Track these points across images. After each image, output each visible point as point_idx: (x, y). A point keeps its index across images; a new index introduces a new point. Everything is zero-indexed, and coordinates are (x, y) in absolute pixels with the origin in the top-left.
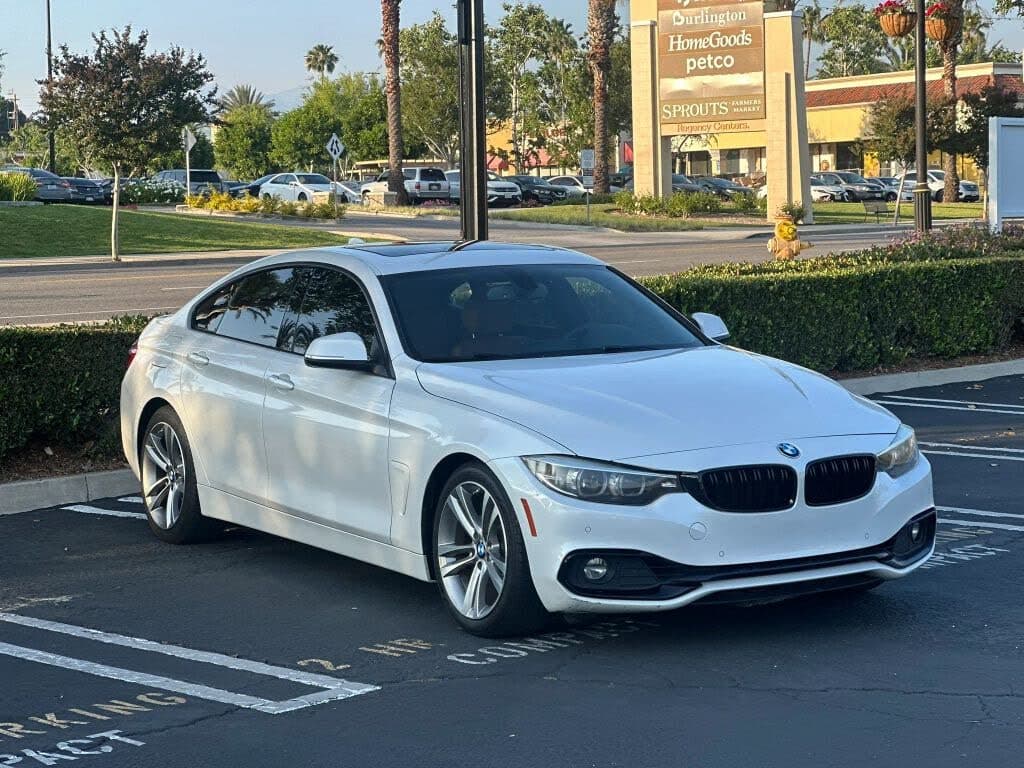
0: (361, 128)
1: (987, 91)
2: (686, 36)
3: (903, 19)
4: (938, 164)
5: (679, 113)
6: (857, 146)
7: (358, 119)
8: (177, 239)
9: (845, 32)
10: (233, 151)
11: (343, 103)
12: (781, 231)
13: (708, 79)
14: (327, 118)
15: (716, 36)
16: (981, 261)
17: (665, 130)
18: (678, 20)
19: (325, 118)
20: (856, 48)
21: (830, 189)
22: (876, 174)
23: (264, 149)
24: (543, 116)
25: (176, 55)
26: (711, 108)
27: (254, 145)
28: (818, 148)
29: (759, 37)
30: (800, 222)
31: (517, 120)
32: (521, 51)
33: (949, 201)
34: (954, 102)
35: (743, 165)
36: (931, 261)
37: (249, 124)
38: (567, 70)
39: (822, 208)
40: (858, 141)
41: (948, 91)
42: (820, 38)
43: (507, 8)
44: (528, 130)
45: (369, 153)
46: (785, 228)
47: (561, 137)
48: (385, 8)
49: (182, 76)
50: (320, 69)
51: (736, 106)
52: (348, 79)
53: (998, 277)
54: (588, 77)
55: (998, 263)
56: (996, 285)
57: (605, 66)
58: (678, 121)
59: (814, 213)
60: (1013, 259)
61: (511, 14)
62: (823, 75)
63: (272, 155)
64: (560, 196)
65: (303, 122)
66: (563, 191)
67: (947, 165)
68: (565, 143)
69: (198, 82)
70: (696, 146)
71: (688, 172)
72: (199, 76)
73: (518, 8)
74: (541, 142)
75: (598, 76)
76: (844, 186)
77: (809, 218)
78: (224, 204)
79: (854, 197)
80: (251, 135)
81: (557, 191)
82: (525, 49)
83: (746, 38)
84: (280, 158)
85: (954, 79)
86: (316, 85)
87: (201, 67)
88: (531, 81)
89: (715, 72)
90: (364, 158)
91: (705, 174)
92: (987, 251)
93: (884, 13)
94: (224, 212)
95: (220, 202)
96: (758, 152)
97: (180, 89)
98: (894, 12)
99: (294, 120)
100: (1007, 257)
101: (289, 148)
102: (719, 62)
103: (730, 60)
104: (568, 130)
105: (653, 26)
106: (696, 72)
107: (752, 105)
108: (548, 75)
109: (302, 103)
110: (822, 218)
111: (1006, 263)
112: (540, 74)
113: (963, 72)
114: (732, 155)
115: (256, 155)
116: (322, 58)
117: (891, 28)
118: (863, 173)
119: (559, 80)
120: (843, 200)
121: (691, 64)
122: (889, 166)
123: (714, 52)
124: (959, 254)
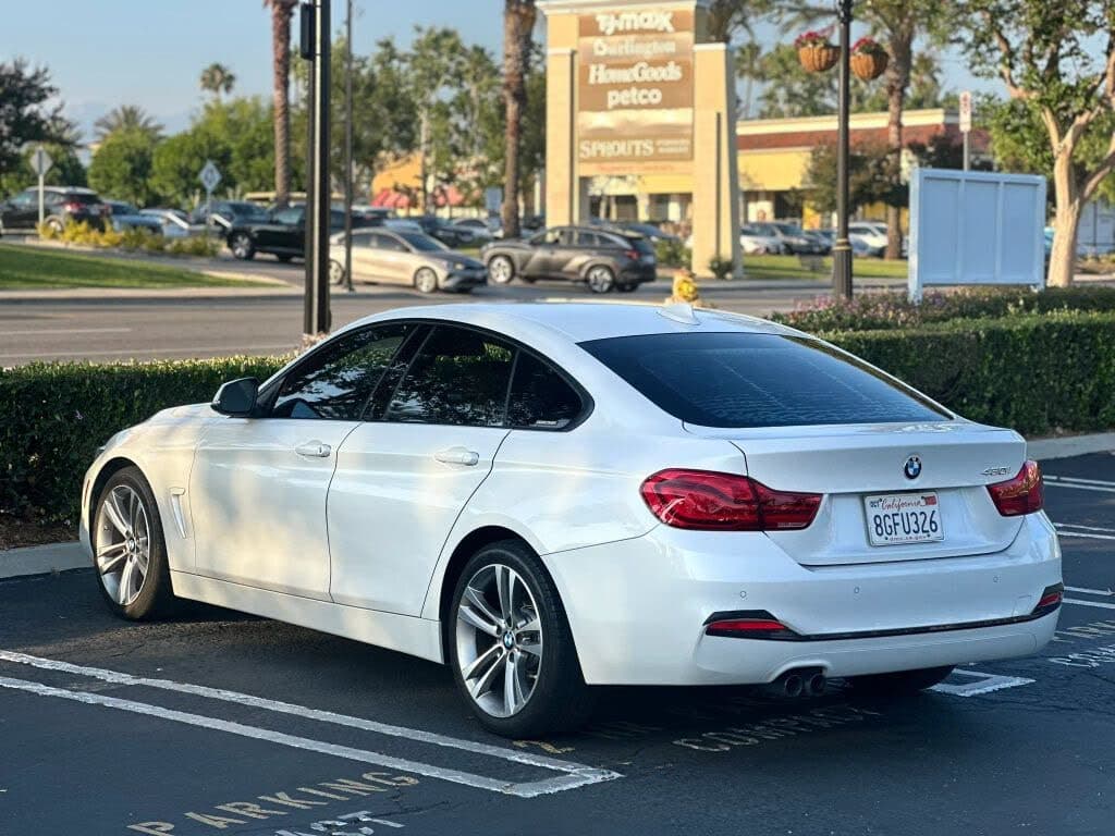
0: (252, 157)
1: (935, 140)
2: (609, 67)
3: (824, 53)
4: (883, 217)
5: (599, 152)
6: (792, 194)
7: (250, 147)
8: (17, 274)
9: (788, 71)
10: (109, 177)
11: (234, 127)
12: (680, 289)
13: (632, 115)
14: (216, 144)
15: (641, 68)
16: (893, 335)
17: (582, 170)
18: (600, 49)
19: (213, 143)
20: (798, 87)
21: (765, 241)
22: (817, 226)
23: (144, 175)
24: (455, 150)
25: (19, 66)
26: (634, 148)
27: (134, 171)
28: (753, 196)
29: (688, 70)
30: (729, 276)
31: (427, 154)
32: (433, 77)
33: (893, 258)
34: (898, 151)
35: (674, 211)
36: (836, 332)
37: (128, 147)
38: (482, 101)
39: (755, 261)
40: (794, 190)
41: (893, 138)
42: (761, 76)
43: (419, 29)
44: (438, 164)
45: (261, 185)
46: (685, 286)
47: (475, 174)
48: (276, 23)
49: (23, 89)
50: (216, 89)
51: (661, 146)
52: (243, 101)
53: (913, 354)
54: (502, 108)
55: (913, 338)
56: (909, 364)
57: (520, 96)
58: (599, 159)
59: (746, 267)
60: (930, 334)
61: (423, 36)
62: (763, 116)
63: (153, 183)
64: (466, 239)
65: (189, 147)
66: (469, 233)
67: (892, 218)
68: (478, 180)
69: (41, 97)
70: (623, 189)
71: (614, 216)
72: (43, 90)
73: (431, 32)
74: (451, 179)
75: (512, 108)
76: (780, 238)
77: (739, 271)
78: (81, 236)
79: (790, 250)
80: (130, 159)
81: (463, 233)
82: (438, 76)
83: (673, 73)
84: (163, 187)
85: (900, 126)
86: (208, 108)
87: (46, 80)
88: (443, 111)
89: (639, 107)
90: (255, 190)
91: (631, 219)
92: (904, 323)
93: (804, 45)
94: (80, 244)
95: (77, 233)
96: (686, 199)
97: (20, 104)
98: (815, 44)
99: (180, 145)
100: (926, 330)
101: (172, 175)
102: (645, 97)
103: (656, 96)
104: (481, 166)
105: (573, 54)
106: (620, 107)
107: (681, 146)
108: (462, 104)
109: (188, 127)
110: (753, 272)
111: (922, 338)
112: (452, 104)
113: (912, 119)
114: (660, 200)
115: (135, 182)
116: (219, 78)
117: (811, 62)
118: (802, 225)
119: (473, 110)
120: (778, 253)
121: (613, 98)
122: (830, 217)
123: (640, 86)
124: (870, 325)
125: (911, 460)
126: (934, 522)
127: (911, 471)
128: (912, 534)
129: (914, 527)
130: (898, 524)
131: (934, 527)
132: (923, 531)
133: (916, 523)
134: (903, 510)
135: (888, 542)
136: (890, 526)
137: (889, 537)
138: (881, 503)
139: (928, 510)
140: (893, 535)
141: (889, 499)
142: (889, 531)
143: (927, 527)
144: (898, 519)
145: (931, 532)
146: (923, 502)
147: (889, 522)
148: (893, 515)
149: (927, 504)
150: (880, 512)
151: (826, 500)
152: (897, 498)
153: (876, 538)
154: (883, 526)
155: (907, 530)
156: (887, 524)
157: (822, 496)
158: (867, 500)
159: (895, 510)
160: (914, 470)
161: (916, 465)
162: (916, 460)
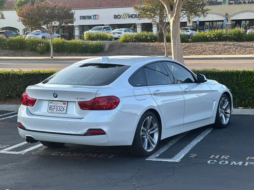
126: (64, 109)
128: (58, 111)
129: (59, 109)
130: (55, 108)
131: (63, 110)
132: (61, 111)
133: (59, 108)
134: (57, 105)
135: (52, 112)
137: (52, 111)
138: (52, 103)
139: (63, 106)
140: (53, 111)
141: (55, 102)
142: (52, 109)
143: (62, 110)
144: (55, 107)
145: (62, 111)
147: (53, 107)
148: (54, 106)
149: (63, 104)
150: (52, 105)
151: (38, 101)
152: (57, 102)
153: (49, 110)
154: (51, 108)
155: (57, 110)
156: (52, 108)
157: (37, 99)
158: (50, 102)
159: (55, 105)
160: (56, 96)
161: (56, 95)
162: (56, 93)
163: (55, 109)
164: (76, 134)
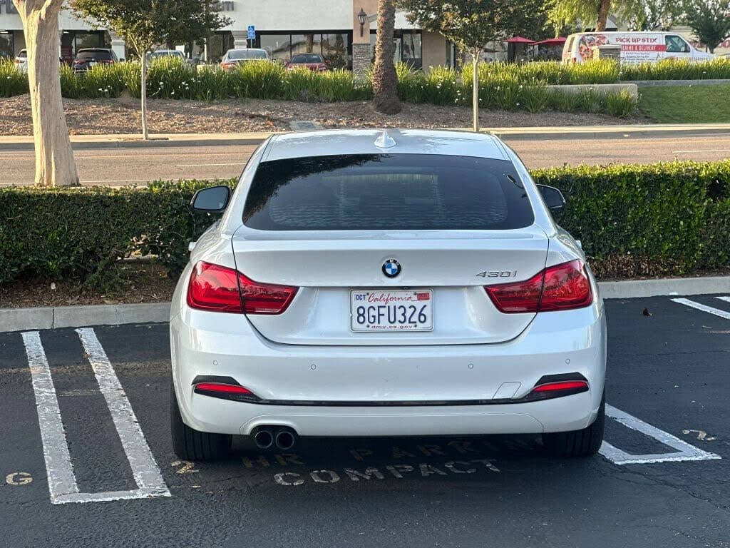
125: (388, 261)
126: (424, 315)
127: (389, 271)
128: (397, 324)
129: (400, 318)
130: (383, 315)
131: (422, 319)
132: (410, 322)
133: (403, 315)
134: (391, 304)
135: (370, 329)
136: (374, 316)
137: (371, 325)
138: (367, 297)
139: (419, 304)
140: (376, 324)
141: (378, 294)
142: (372, 320)
143: (415, 318)
144: (382, 311)
145: (418, 323)
146: (415, 298)
147: (373, 312)
148: (379, 307)
149: (419, 299)
150: (366, 304)
151: (303, 292)
152: (386, 293)
153: (356, 325)
154: (366, 315)
155: (392, 320)
156: (371, 315)
157: (297, 288)
158: (355, 293)
159: (382, 303)
160: (393, 270)
161: (394, 266)
162: (395, 262)
163: (384, 320)
164: (495, 397)
